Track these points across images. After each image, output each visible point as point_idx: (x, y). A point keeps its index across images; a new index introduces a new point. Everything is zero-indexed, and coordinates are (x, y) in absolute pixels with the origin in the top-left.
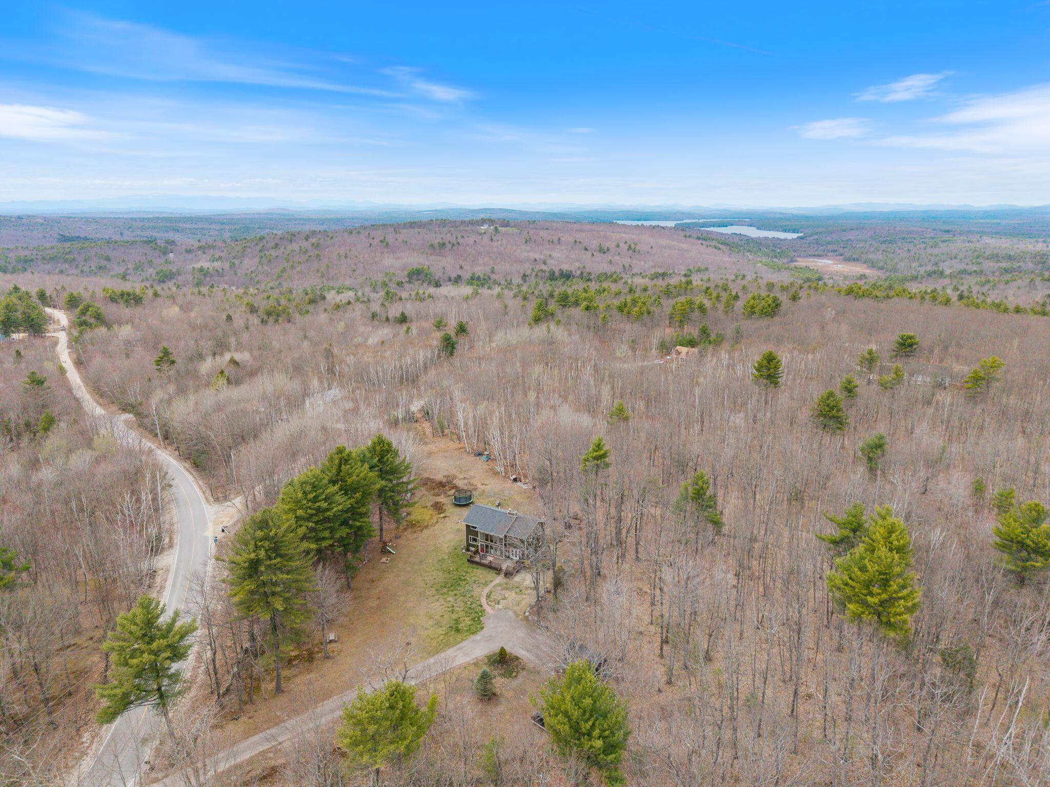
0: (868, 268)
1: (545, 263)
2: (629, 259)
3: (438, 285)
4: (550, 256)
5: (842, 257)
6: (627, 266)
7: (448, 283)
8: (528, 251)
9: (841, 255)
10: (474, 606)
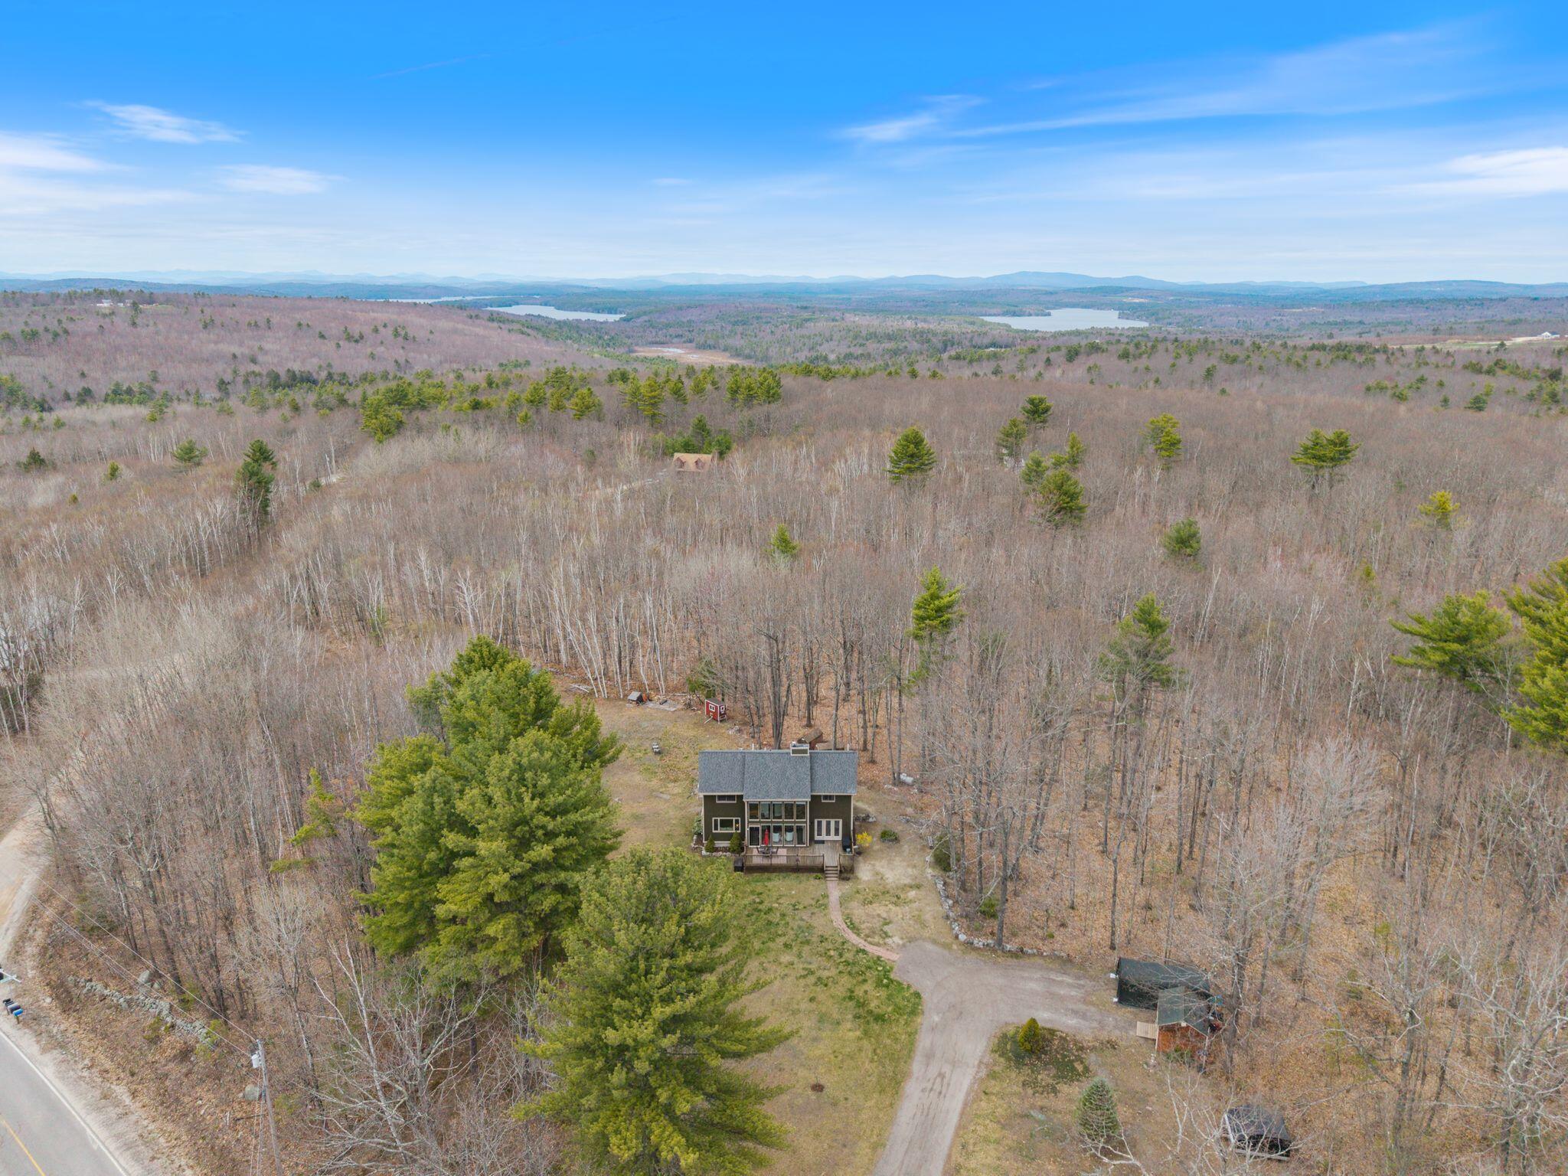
0: (732, 356)
1: (254, 361)
2: (401, 351)
3: (44, 407)
4: (261, 348)
5: (694, 345)
6: (402, 361)
8: (216, 343)
9: (691, 341)
10: (849, 956)
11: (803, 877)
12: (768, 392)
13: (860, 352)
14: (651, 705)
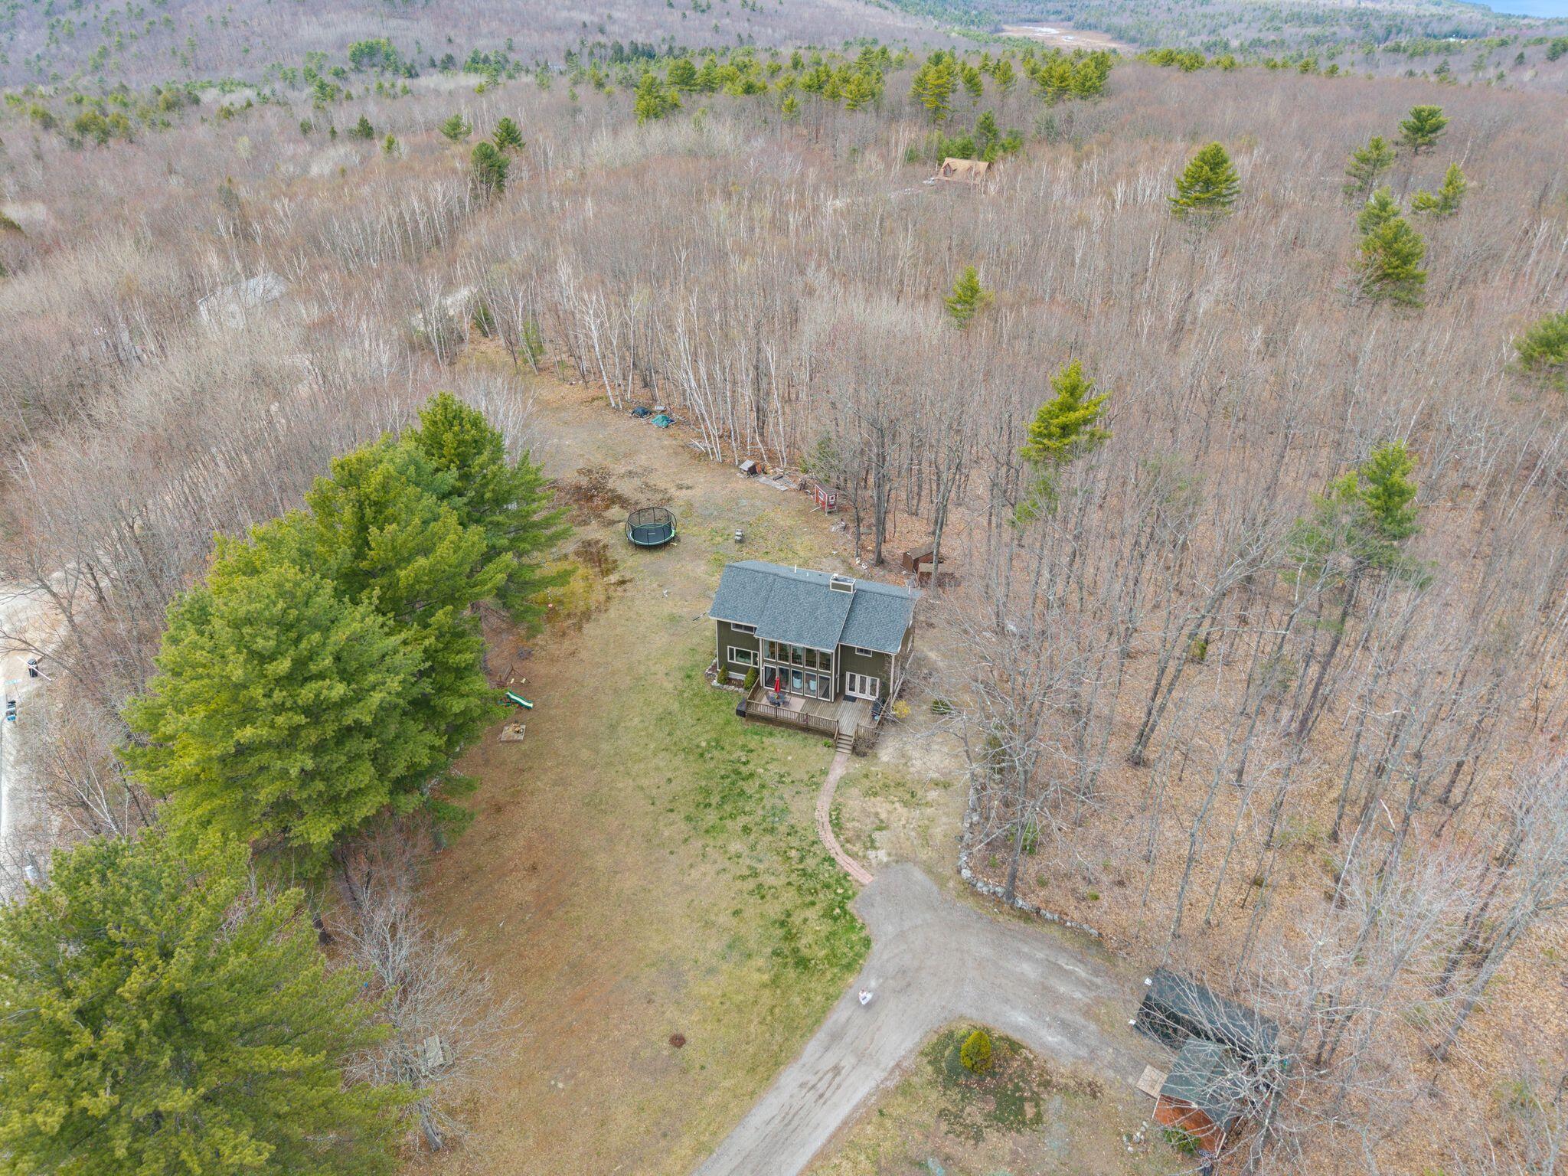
0: (1113, 39)
1: (602, 31)
2: (746, 25)
3: (412, 73)
4: (610, 17)
5: (1072, 23)
6: (745, 36)
7: (431, 70)
8: (569, 10)
9: (1069, 19)
10: (810, 863)
11: (812, 739)
12: (1083, 85)
13: (1273, 37)
14: (763, 478)
